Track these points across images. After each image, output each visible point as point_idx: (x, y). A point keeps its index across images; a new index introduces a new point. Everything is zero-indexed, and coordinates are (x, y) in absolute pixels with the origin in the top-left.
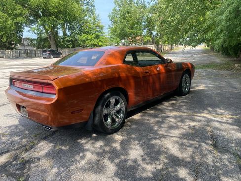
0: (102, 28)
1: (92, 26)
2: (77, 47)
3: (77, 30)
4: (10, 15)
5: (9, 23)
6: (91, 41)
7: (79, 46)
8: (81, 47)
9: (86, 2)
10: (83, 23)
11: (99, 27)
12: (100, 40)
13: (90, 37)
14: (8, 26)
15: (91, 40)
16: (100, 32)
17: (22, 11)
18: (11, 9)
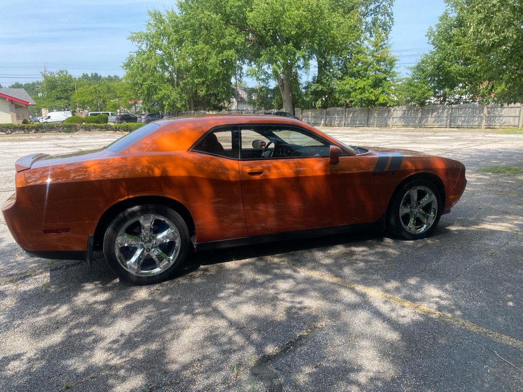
0: (391, 63)
1: (370, 59)
2: (333, 105)
3: (337, 70)
4: (214, 47)
5: (211, 61)
6: (361, 94)
7: (336, 104)
8: (341, 106)
9: (372, 7)
10: (351, 53)
11: (385, 61)
12: (383, 92)
13: (361, 84)
14: (210, 67)
15: (363, 90)
16: (385, 72)
17: (235, 38)
18: (217, 37)
